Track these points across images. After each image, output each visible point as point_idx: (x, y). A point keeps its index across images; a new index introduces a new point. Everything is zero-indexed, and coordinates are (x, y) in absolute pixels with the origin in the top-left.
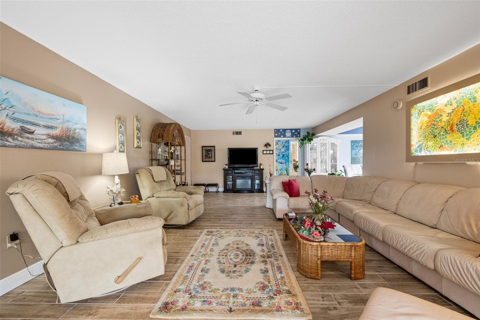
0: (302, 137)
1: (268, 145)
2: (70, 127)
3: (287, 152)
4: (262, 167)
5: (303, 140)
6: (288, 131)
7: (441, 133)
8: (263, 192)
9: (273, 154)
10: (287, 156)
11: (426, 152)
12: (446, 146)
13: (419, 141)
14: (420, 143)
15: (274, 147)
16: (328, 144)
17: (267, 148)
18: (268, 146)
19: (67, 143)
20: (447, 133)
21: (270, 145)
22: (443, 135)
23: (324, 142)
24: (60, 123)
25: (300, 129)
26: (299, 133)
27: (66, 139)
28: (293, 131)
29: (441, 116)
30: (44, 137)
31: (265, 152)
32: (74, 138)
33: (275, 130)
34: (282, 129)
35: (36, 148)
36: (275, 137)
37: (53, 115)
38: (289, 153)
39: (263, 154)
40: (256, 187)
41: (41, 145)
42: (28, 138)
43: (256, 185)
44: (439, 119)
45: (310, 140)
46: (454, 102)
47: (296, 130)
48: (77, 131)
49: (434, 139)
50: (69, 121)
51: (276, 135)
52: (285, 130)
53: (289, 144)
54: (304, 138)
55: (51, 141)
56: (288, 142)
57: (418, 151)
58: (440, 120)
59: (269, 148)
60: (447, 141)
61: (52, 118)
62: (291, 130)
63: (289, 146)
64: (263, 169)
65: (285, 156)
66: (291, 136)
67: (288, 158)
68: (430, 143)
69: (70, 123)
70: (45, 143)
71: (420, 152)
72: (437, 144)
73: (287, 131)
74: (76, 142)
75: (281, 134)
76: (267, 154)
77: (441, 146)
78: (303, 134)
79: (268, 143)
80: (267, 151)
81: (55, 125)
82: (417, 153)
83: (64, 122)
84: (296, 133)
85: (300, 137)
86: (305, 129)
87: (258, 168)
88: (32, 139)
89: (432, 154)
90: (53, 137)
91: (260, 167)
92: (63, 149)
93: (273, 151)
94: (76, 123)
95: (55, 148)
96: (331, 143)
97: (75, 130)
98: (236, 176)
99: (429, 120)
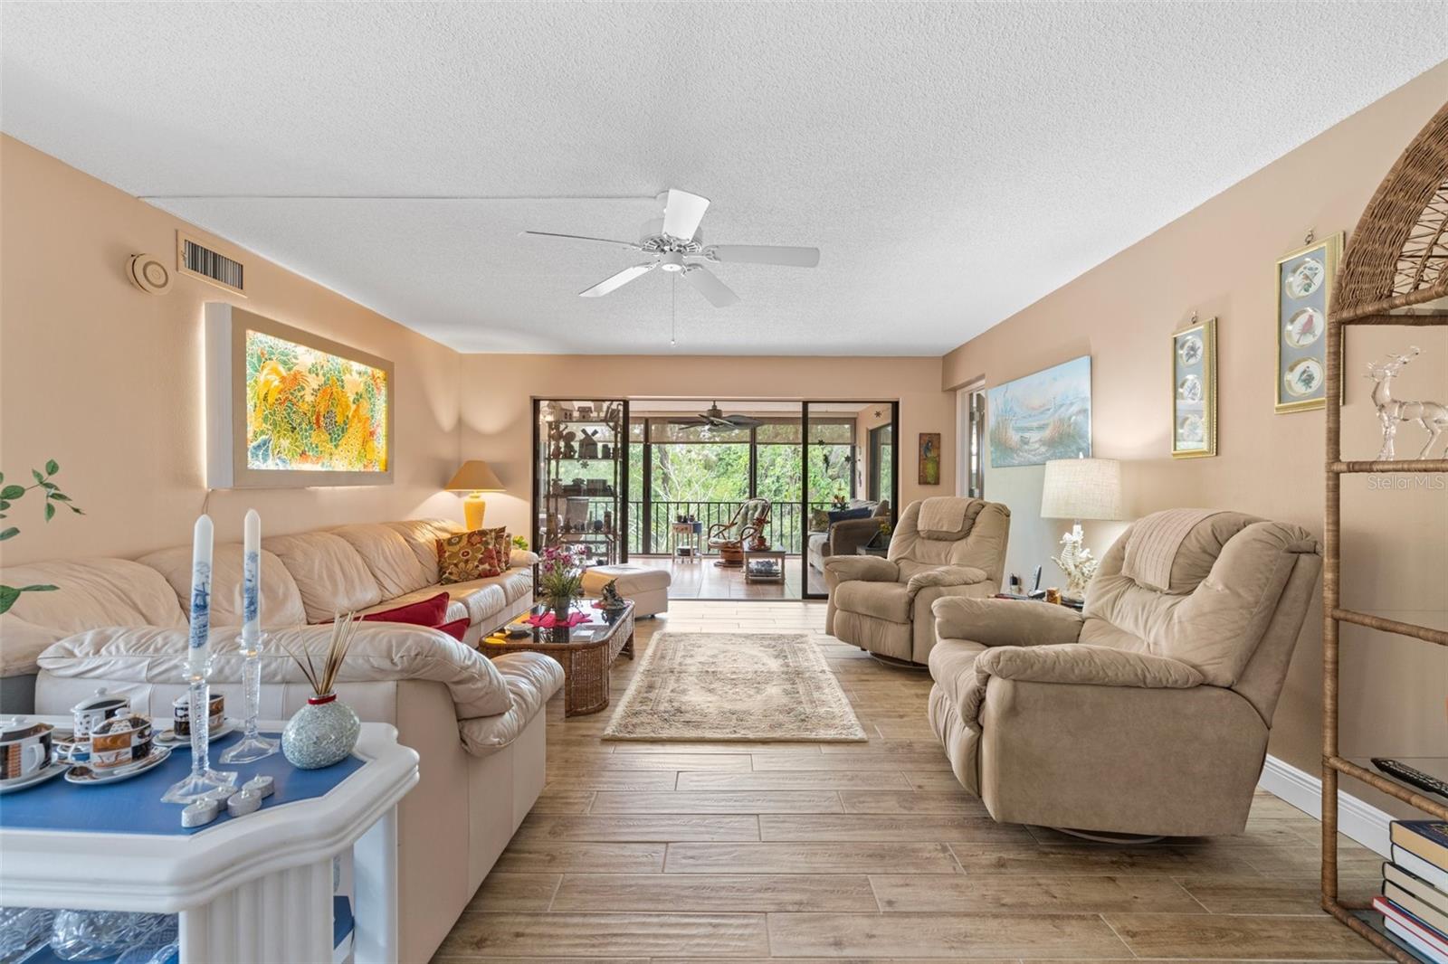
2: (1063, 416)
7: (304, 426)
11: (278, 461)
12: (311, 453)
13: (263, 433)
14: (264, 437)
19: (1057, 446)
20: (311, 428)
22: (306, 431)
24: (1052, 416)
27: (1058, 438)
29: (303, 389)
32: (1068, 434)
35: (1032, 463)
37: (1045, 405)
41: (1035, 459)
42: (1025, 451)
44: (299, 394)
46: (321, 372)
49: (290, 433)
50: (1062, 406)
55: (1043, 449)
57: (260, 456)
60: (311, 444)
61: (1043, 410)
68: (285, 442)
70: (1039, 455)
71: (265, 460)
72: (297, 446)
77: (304, 453)
81: (1047, 422)
82: (257, 462)
83: (1055, 411)
88: (1028, 451)
89: (289, 467)
90: (1044, 441)
97: (1070, 418)
99: (282, 386)
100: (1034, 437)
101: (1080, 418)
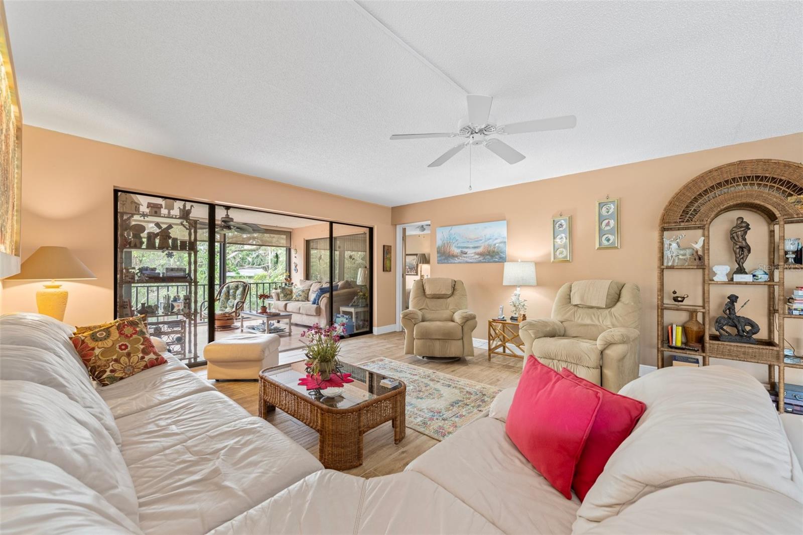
2: (490, 243)
19: (488, 257)
24: (482, 243)
27: (488, 253)
30: (473, 255)
32: (494, 252)
35: (468, 263)
37: (478, 238)
41: (471, 261)
42: (464, 257)
48: (497, 245)
50: (490, 239)
55: (477, 256)
61: (477, 240)
69: (490, 241)
70: (474, 259)
74: (496, 255)
81: (479, 245)
83: (486, 241)
88: (466, 257)
90: (478, 254)
92: (485, 262)
94: (496, 239)
95: (480, 262)
97: (495, 245)
100: (470, 252)
101: (501, 245)
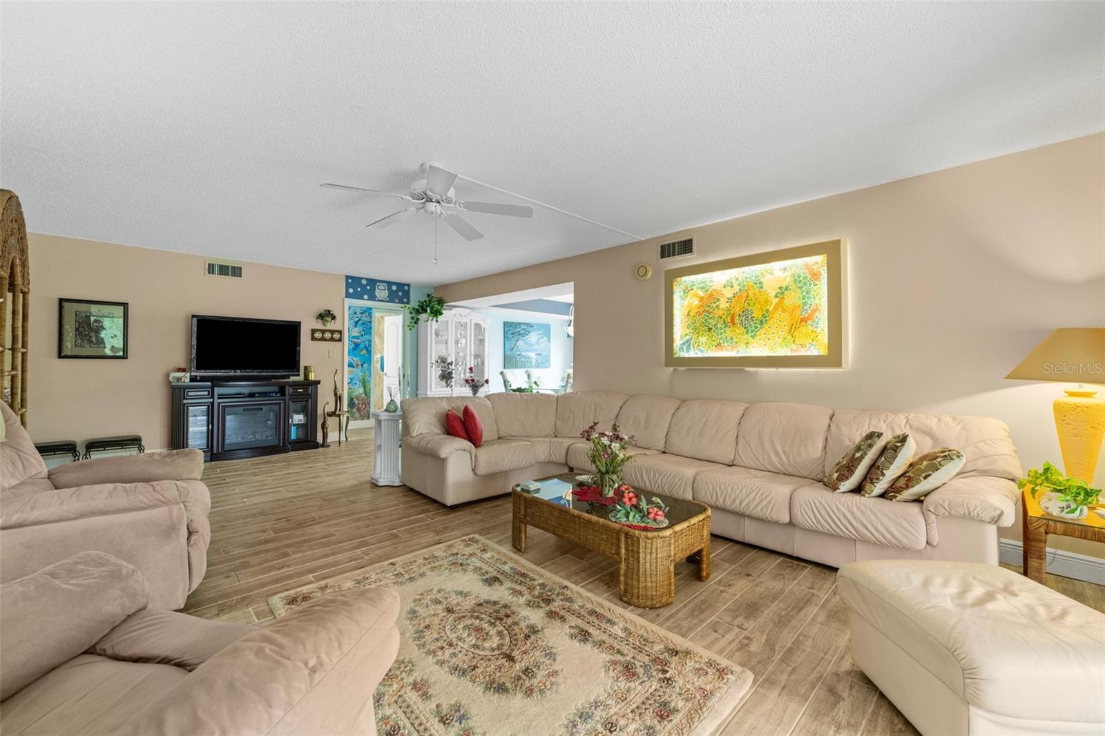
0: (414, 303)
1: (326, 315)
3: (366, 337)
4: (312, 377)
5: (418, 312)
6: (382, 286)
7: (719, 326)
8: (316, 446)
9: (340, 340)
10: (366, 348)
11: (697, 351)
12: (726, 344)
13: (686, 335)
14: (688, 337)
15: (344, 322)
16: (469, 325)
17: (324, 325)
18: (329, 319)
20: (726, 326)
21: (334, 318)
22: (721, 328)
23: (463, 320)
25: (409, 285)
26: (407, 294)
28: (394, 288)
29: (718, 300)
31: (318, 335)
33: (347, 277)
34: (366, 279)
36: (346, 297)
38: (370, 341)
39: (313, 339)
40: (293, 436)
43: (293, 429)
44: (715, 305)
45: (436, 313)
46: (735, 284)
47: (401, 286)
49: (708, 332)
51: (351, 291)
52: (373, 282)
53: (371, 318)
54: (419, 306)
56: (368, 312)
57: (685, 350)
58: (717, 307)
59: (331, 326)
60: (726, 338)
62: (390, 284)
63: (371, 322)
64: (319, 382)
65: (362, 346)
66: (388, 299)
67: (369, 352)
68: (703, 339)
71: (688, 351)
72: (712, 341)
73: (378, 284)
75: (364, 291)
76: (323, 339)
77: (719, 344)
78: (415, 299)
79: (329, 311)
80: (323, 332)
82: (682, 353)
84: (399, 292)
85: (408, 303)
86: (422, 286)
87: (301, 378)
89: (706, 355)
91: (306, 376)
93: (340, 332)
96: (475, 324)
98: (224, 407)
99: (700, 303)
